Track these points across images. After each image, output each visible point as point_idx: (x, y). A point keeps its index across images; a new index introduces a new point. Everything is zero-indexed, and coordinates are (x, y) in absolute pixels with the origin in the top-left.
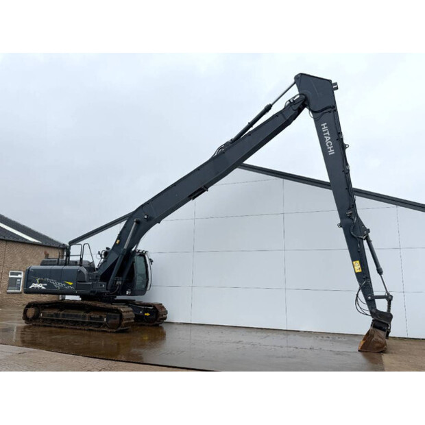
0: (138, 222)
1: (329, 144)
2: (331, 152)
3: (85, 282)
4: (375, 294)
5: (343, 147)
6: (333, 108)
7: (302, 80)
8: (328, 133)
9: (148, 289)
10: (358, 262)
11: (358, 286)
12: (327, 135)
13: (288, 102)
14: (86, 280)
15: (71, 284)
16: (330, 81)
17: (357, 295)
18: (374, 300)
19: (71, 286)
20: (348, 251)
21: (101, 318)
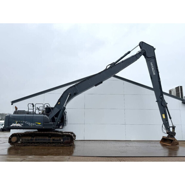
1: (153, 71)
2: (154, 74)
4: (170, 126)
5: (158, 72)
6: (154, 58)
7: (142, 45)
8: (153, 66)
10: (164, 114)
11: (163, 123)
12: (152, 67)
13: (138, 52)
14: (49, 121)
15: (40, 123)
16: (153, 47)
17: (162, 126)
18: (169, 128)
19: (40, 125)
20: (159, 110)
21: (60, 140)
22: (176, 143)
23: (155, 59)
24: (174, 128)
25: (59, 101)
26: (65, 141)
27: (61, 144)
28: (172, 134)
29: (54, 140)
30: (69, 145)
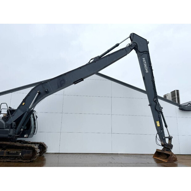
0: (39, 93)
1: (146, 68)
2: (147, 71)
3: (4, 129)
4: (166, 136)
5: (152, 70)
6: (147, 53)
7: (133, 36)
8: (145, 63)
9: (35, 134)
10: (158, 122)
11: (157, 132)
12: (145, 64)
13: (128, 45)
14: (4, 127)
16: (146, 40)
17: (156, 137)
18: (165, 139)
20: (152, 117)
21: (17, 153)
22: (174, 159)
23: (149, 54)
24: (170, 139)
25: (24, 101)
26: (24, 155)
27: (19, 159)
28: (168, 147)
29: (8, 153)
30: (29, 161)
